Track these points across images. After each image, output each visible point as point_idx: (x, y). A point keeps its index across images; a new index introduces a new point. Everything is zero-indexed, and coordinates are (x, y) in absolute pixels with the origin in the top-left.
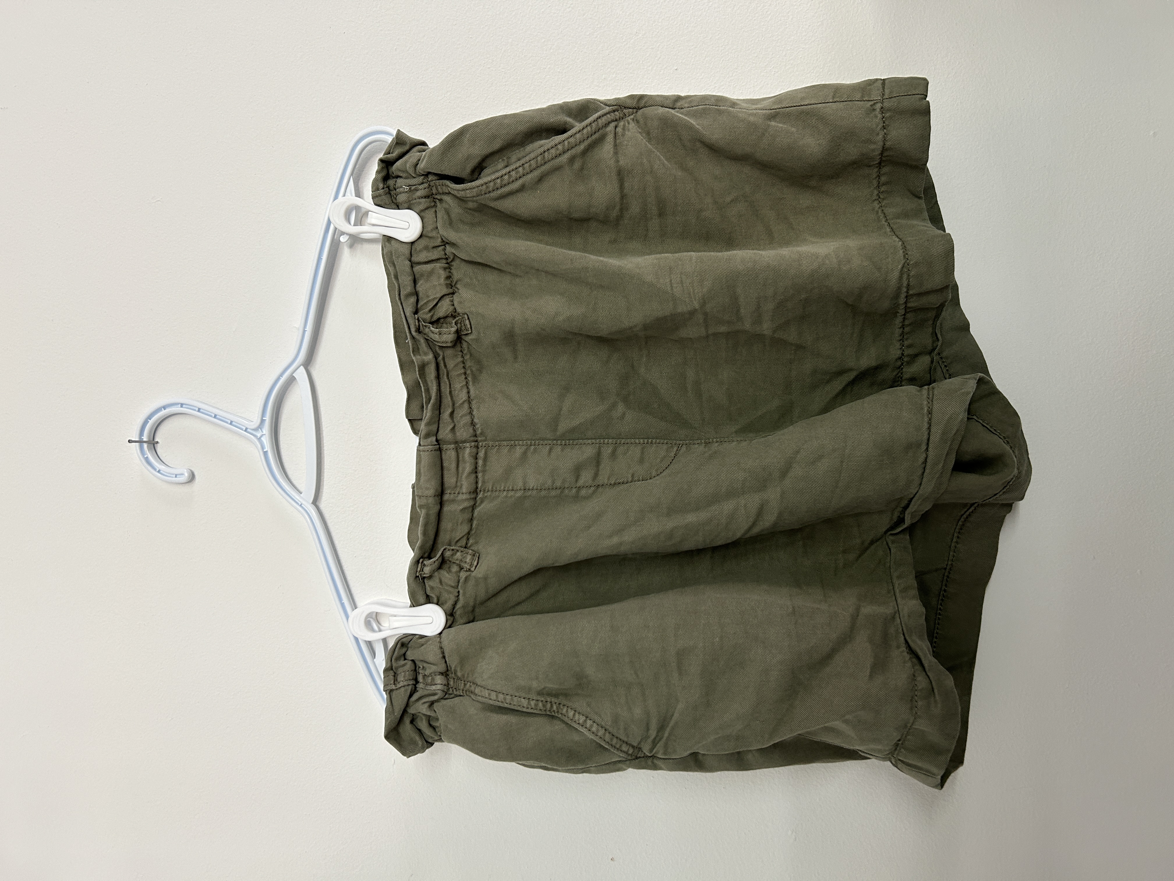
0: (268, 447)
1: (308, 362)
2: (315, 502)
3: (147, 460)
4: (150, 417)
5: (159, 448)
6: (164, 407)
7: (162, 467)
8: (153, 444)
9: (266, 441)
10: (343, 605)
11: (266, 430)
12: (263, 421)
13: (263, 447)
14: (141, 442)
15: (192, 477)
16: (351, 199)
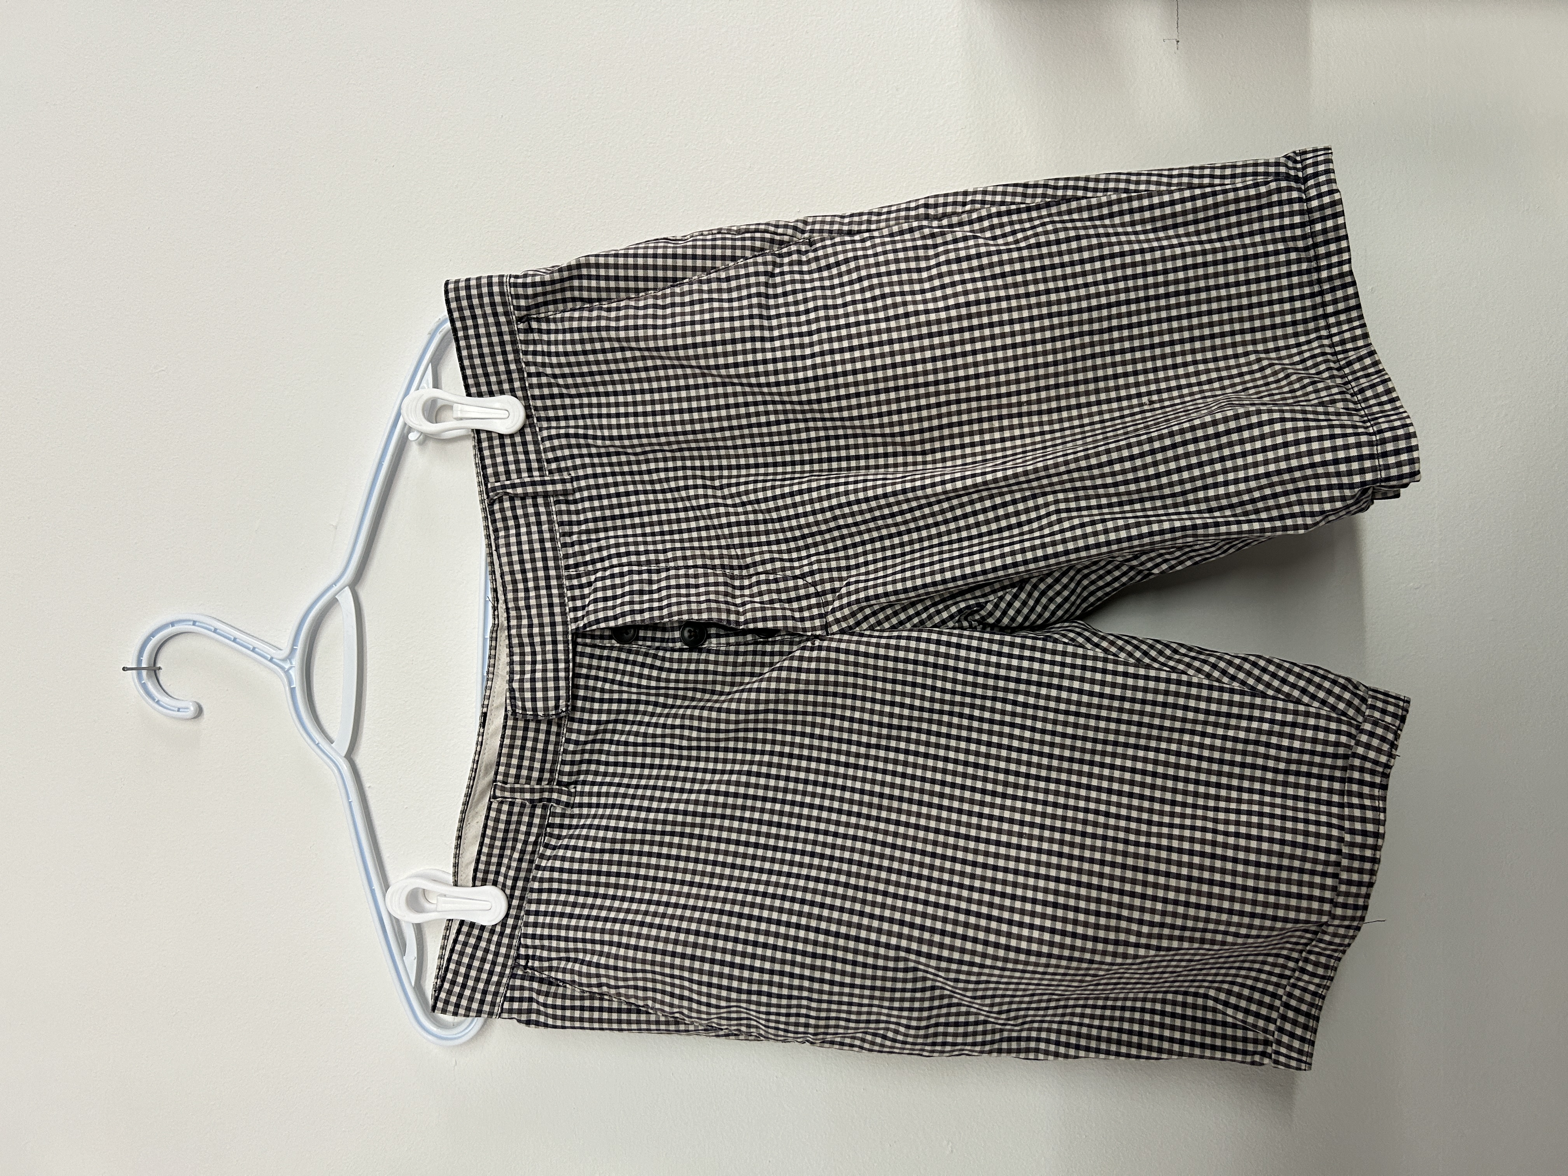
0: (297, 683)
1: (355, 584)
2: (349, 756)
3: (144, 686)
4: (153, 635)
5: (162, 675)
6: (173, 624)
7: (164, 699)
8: (154, 670)
9: (296, 675)
10: (373, 892)
11: (297, 661)
12: (293, 650)
13: (290, 682)
14: (138, 669)
15: (200, 711)
16: (428, 392)
